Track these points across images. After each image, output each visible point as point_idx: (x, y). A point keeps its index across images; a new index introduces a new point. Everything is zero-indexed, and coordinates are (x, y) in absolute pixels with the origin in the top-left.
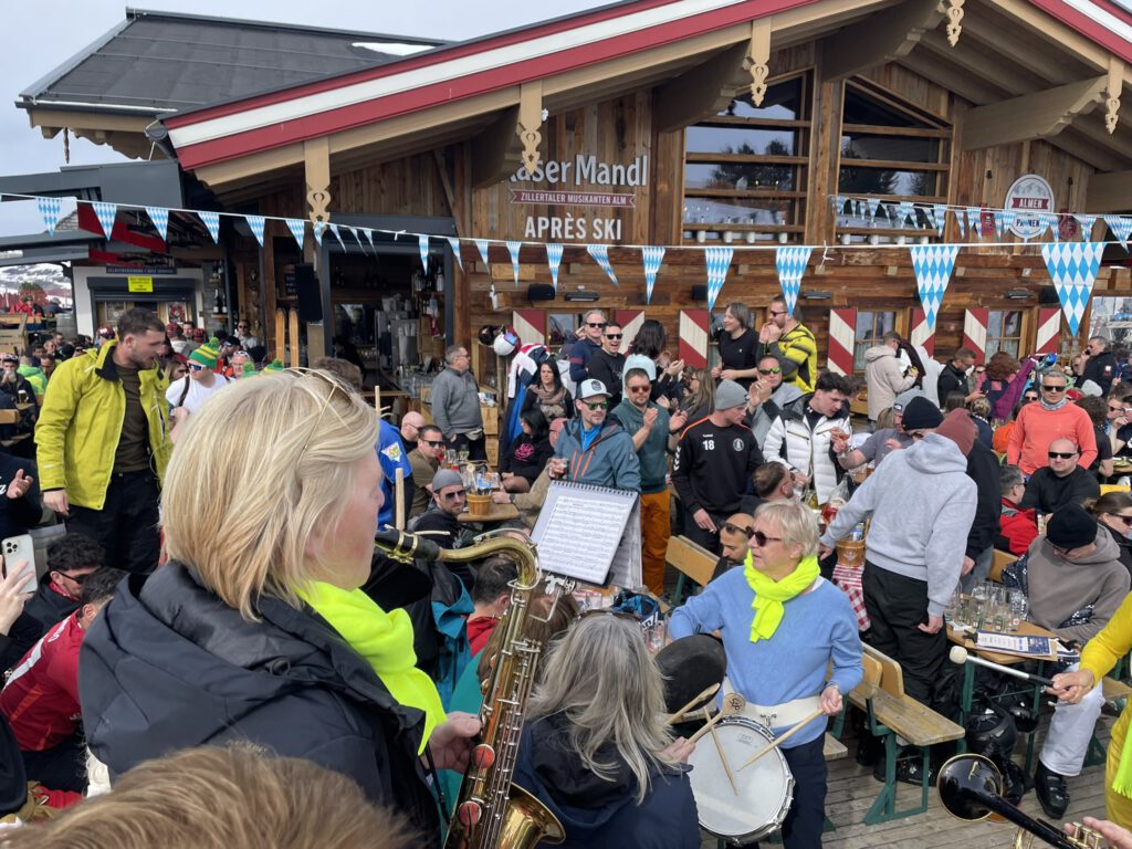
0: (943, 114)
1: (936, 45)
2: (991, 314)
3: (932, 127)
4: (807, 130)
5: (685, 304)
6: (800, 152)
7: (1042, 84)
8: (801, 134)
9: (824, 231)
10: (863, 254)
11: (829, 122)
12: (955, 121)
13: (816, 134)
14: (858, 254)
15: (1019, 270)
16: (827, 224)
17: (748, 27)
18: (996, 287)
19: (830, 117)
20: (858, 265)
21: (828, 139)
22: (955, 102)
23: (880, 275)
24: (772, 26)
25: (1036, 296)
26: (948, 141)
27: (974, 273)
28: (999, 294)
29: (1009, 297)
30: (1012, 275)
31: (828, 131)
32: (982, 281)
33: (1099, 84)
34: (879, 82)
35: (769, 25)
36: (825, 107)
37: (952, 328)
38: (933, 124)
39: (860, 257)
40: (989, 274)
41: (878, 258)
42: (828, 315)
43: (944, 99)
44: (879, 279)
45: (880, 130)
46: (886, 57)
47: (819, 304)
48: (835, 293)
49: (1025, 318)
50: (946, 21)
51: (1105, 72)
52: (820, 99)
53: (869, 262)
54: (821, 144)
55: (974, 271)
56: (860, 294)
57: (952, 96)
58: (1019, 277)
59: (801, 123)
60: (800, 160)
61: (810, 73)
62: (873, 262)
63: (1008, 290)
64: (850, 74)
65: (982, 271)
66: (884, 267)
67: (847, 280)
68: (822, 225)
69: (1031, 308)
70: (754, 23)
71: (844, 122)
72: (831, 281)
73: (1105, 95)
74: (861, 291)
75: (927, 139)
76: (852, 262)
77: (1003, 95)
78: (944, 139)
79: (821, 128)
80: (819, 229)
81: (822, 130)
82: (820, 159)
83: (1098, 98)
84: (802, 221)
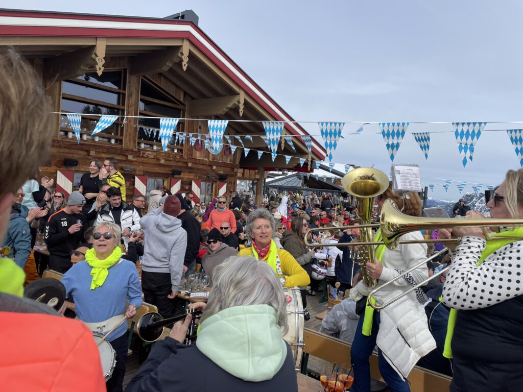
0: (182, 99)
1: (178, 70)
2: (202, 183)
3: (178, 104)
4: (124, 95)
5: (61, 167)
6: (121, 103)
7: (218, 95)
8: (121, 96)
9: (132, 140)
10: (150, 153)
11: (134, 93)
12: (186, 103)
13: (128, 96)
14: (147, 152)
15: (211, 166)
16: (133, 138)
17: (95, 40)
18: (204, 172)
19: (134, 91)
20: (147, 157)
21: (134, 100)
22: (187, 96)
23: (157, 163)
24: (107, 42)
25: (218, 177)
26: (184, 111)
27: (195, 166)
28: (205, 175)
29: (208, 177)
30: (209, 168)
31: (134, 96)
32: (198, 169)
33: (237, 98)
34: (155, 80)
35: (105, 42)
36: (132, 86)
37: (187, 188)
38: (178, 103)
39: (148, 154)
40: (201, 167)
41: (156, 155)
42: (134, 178)
43: (182, 94)
44: (157, 164)
45: (156, 101)
46: (158, 70)
47: (130, 173)
48: (137, 169)
49: (214, 185)
50: (182, 61)
51: (239, 94)
52: (130, 82)
53: (152, 156)
54: (130, 102)
55: (195, 165)
56: (149, 170)
57: (185, 94)
58: (212, 169)
59: (121, 91)
60: (121, 107)
61: (125, 70)
62: (154, 157)
63: (207, 174)
64: (143, 74)
65: (198, 165)
66: (158, 159)
67: (143, 163)
68: (131, 137)
69: (216, 182)
70: (98, 39)
71: (141, 94)
72: (135, 163)
73: (239, 102)
74: (150, 169)
75: (176, 109)
76: (145, 156)
77: (204, 96)
78: (183, 110)
79: (130, 95)
80: (130, 139)
81: (131, 96)
82: (130, 108)
83: (237, 103)
84: (122, 135)
